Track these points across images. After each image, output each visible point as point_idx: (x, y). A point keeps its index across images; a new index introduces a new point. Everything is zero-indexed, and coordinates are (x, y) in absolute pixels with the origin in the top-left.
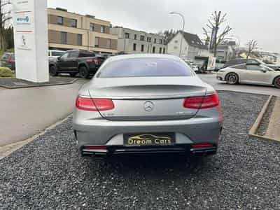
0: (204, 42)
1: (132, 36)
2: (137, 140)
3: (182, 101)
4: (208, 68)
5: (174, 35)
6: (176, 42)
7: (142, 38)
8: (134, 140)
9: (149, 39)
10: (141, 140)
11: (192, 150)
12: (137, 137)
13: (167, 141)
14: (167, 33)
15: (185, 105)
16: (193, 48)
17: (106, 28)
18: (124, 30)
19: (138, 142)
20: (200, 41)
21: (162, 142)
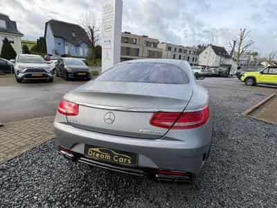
0: (229, 53)
1: (173, 49)
2: (97, 152)
3: (150, 116)
4: (231, 73)
5: (205, 48)
6: (206, 53)
7: (180, 50)
8: (93, 151)
9: (185, 51)
10: (100, 154)
11: (157, 176)
12: (97, 150)
13: (127, 161)
14: (199, 46)
15: (152, 122)
16: (219, 57)
17: (155, 44)
18: (167, 44)
19: (97, 155)
20: (226, 52)
21: (121, 160)
